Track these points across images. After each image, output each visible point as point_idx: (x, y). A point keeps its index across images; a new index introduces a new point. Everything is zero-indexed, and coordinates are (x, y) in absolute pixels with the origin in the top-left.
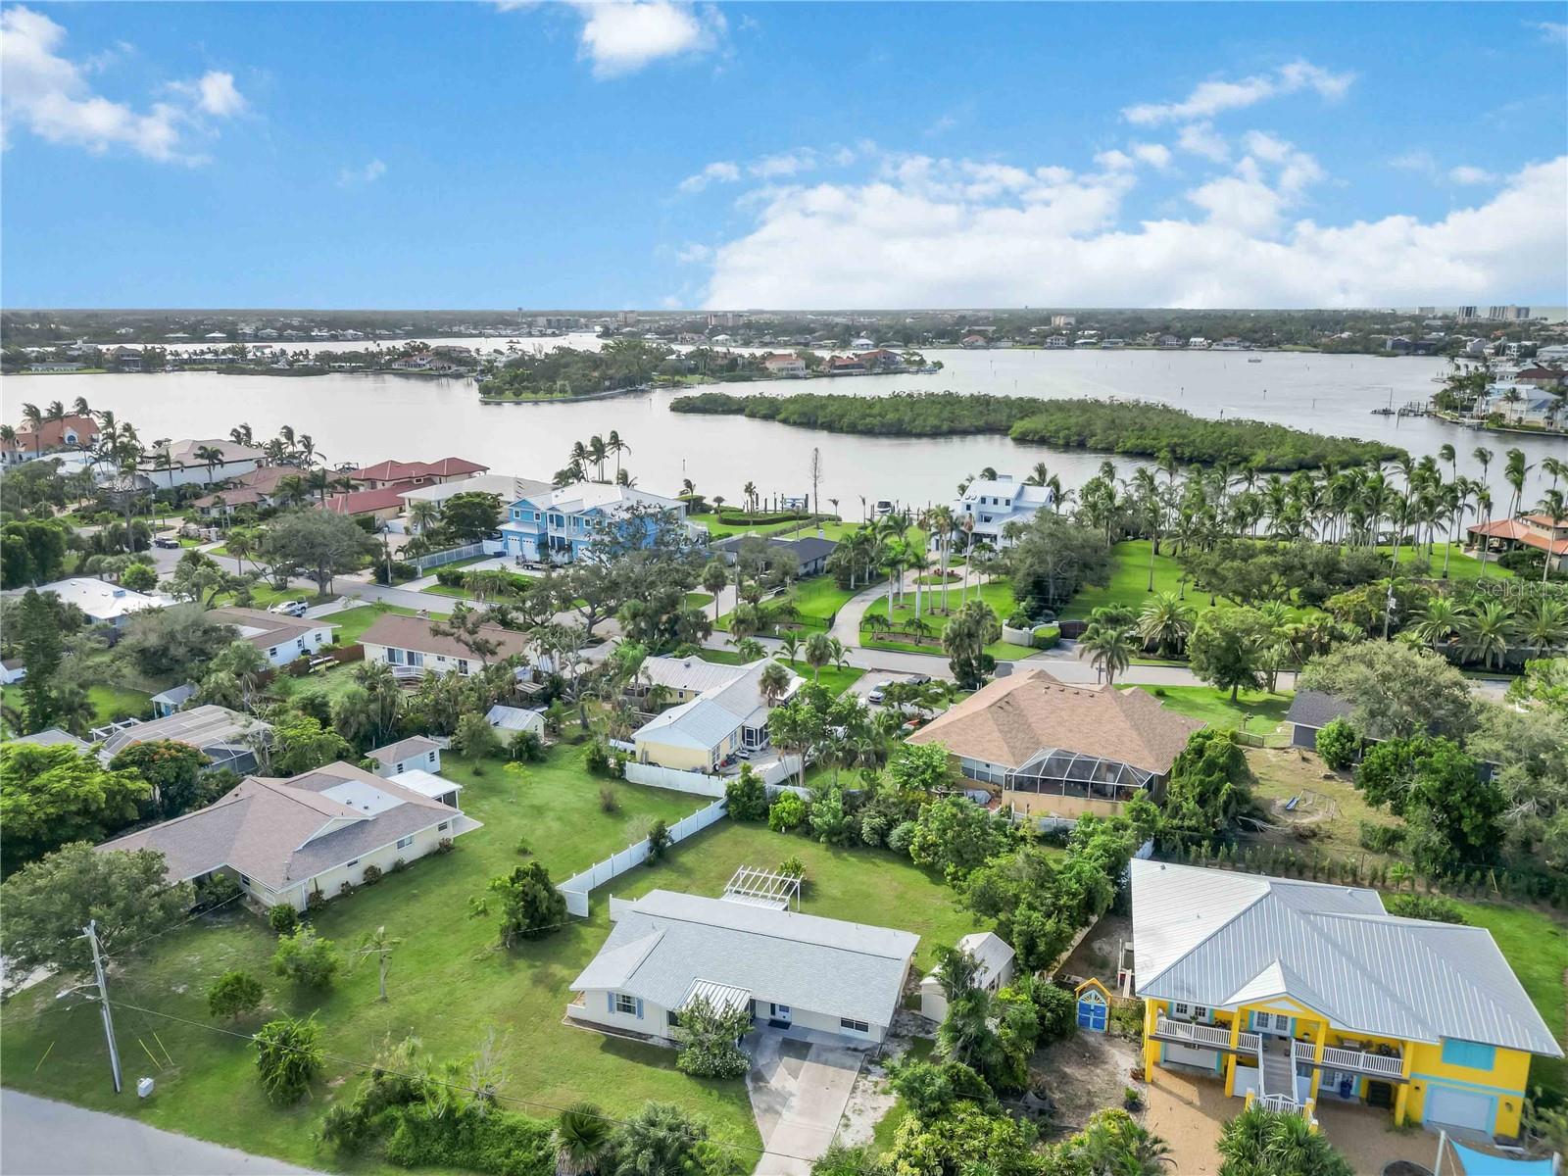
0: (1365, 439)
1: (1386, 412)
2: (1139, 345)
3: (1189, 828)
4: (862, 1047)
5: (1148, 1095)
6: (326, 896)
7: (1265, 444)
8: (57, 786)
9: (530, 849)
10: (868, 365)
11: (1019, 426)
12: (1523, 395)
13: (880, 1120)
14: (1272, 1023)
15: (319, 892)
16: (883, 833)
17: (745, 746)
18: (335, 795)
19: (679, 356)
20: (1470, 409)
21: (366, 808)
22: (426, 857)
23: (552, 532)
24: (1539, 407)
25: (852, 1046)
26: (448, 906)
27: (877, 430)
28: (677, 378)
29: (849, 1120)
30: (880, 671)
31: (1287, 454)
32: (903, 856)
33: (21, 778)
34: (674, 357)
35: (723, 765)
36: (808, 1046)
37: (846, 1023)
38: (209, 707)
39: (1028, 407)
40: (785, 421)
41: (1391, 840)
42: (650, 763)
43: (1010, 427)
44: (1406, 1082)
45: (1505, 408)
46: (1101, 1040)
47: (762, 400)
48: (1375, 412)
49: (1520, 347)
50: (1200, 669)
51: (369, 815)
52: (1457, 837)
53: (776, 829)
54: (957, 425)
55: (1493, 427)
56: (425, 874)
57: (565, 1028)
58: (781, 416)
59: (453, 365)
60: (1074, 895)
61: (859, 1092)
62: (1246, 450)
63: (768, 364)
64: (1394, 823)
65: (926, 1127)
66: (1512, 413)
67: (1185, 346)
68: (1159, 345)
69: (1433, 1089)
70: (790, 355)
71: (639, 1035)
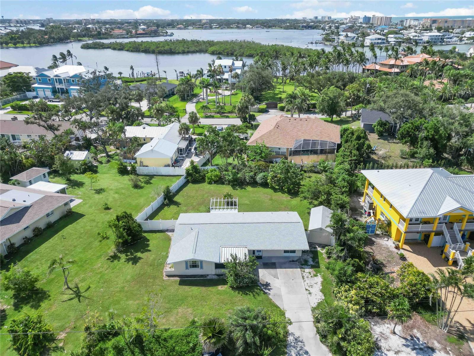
1: (312, 43)
2: (232, 28)
4: (295, 259)
6: (17, 245)
9: (110, 207)
10: (149, 33)
11: (211, 49)
12: (349, 36)
13: (321, 288)
15: (12, 245)
17: (179, 155)
18: (5, 198)
19: (77, 31)
20: (334, 41)
21: (25, 201)
22: (61, 219)
23: (58, 86)
25: (291, 260)
26: (82, 238)
27: (163, 52)
28: (79, 38)
29: (309, 291)
30: (212, 125)
32: (265, 184)
35: (174, 163)
36: (274, 264)
37: (286, 252)
39: (211, 43)
41: (413, 154)
42: (144, 166)
43: (207, 50)
47: (116, 43)
51: (28, 204)
53: (210, 183)
54: (190, 50)
56: (64, 225)
57: (167, 281)
61: (306, 278)
63: (112, 33)
65: (351, 288)
67: (245, 28)
71: (202, 276)
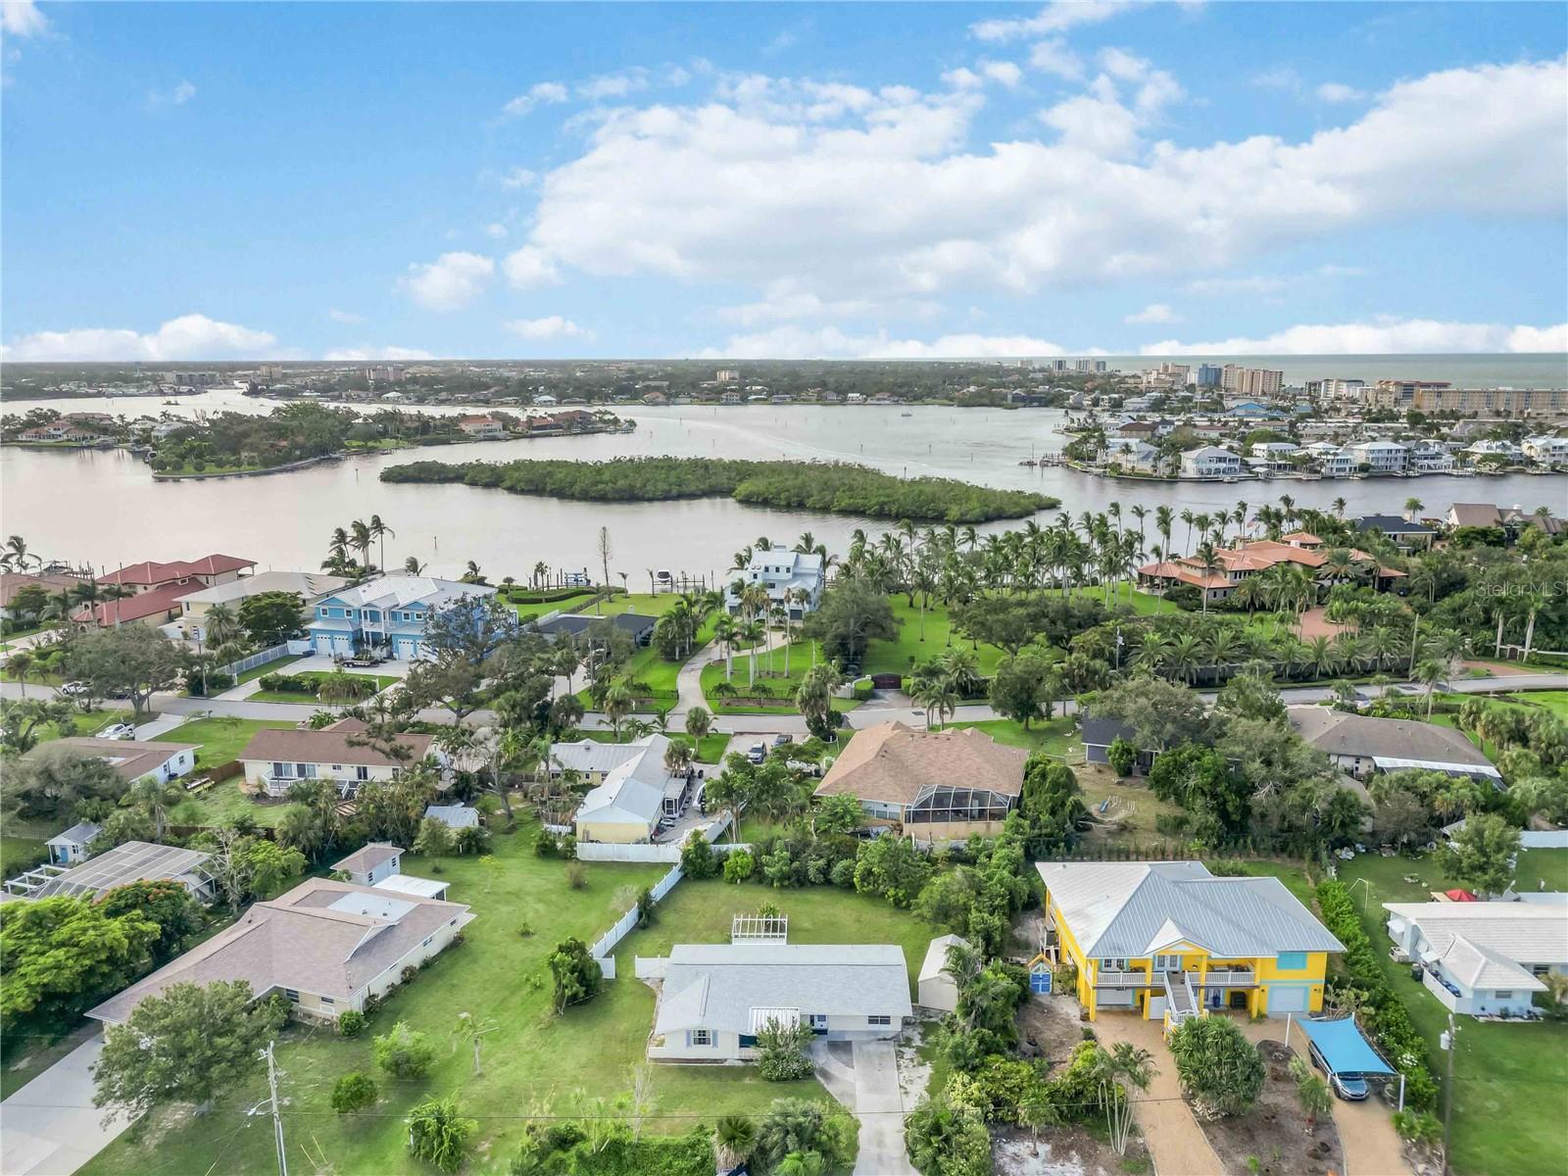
0: (1028, 492)
1: (1031, 464)
2: (804, 400)
3: (1046, 835)
4: (890, 1036)
5: (1096, 1029)
6: (378, 998)
7: (955, 500)
8: (85, 939)
9: (531, 930)
10: (565, 425)
11: (744, 488)
12: (1134, 448)
13: (928, 1084)
14: (1167, 962)
15: (372, 996)
16: (825, 871)
17: (665, 815)
18: (343, 908)
19: (365, 419)
20: (1094, 459)
21: (385, 915)
22: (444, 951)
23: (367, 627)
24: (1146, 457)
25: (883, 1037)
26: (488, 989)
27: (610, 496)
28: (370, 444)
29: (906, 1088)
30: (741, 734)
31: (975, 508)
32: (848, 887)
33: (39, 935)
34: (361, 421)
35: (655, 834)
36: (849, 1043)
37: (873, 1020)
38: (134, 844)
39: (744, 470)
40: (512, 489)
41: (1180, 823)
42: (592, 841)
43: (733, 490)
44: (1257, 987)
45: (1122, 459)
46: (1049, 998)
47: (479, 467)
48: (1021, 464)
49: (1110, 399)
50: (998, 706)
52: (1224, 815)
53: (732, 881)
54: (685, 489)
55: (1115, 475)
56: (453, 965)
57: (650, 1067)
58: (508, 483)
59: (96, 435)
60: (1003, 897)
61: (903, 1069)
62: (942, 506)
63: (463, 426)
64: (1179, 812)
65: (974, 1078)
66: (1127, 463)
67: (843, 402)
68: (821, 400)
69: (1273, 989)
70: (484, 417)
71: (715, 1061)
